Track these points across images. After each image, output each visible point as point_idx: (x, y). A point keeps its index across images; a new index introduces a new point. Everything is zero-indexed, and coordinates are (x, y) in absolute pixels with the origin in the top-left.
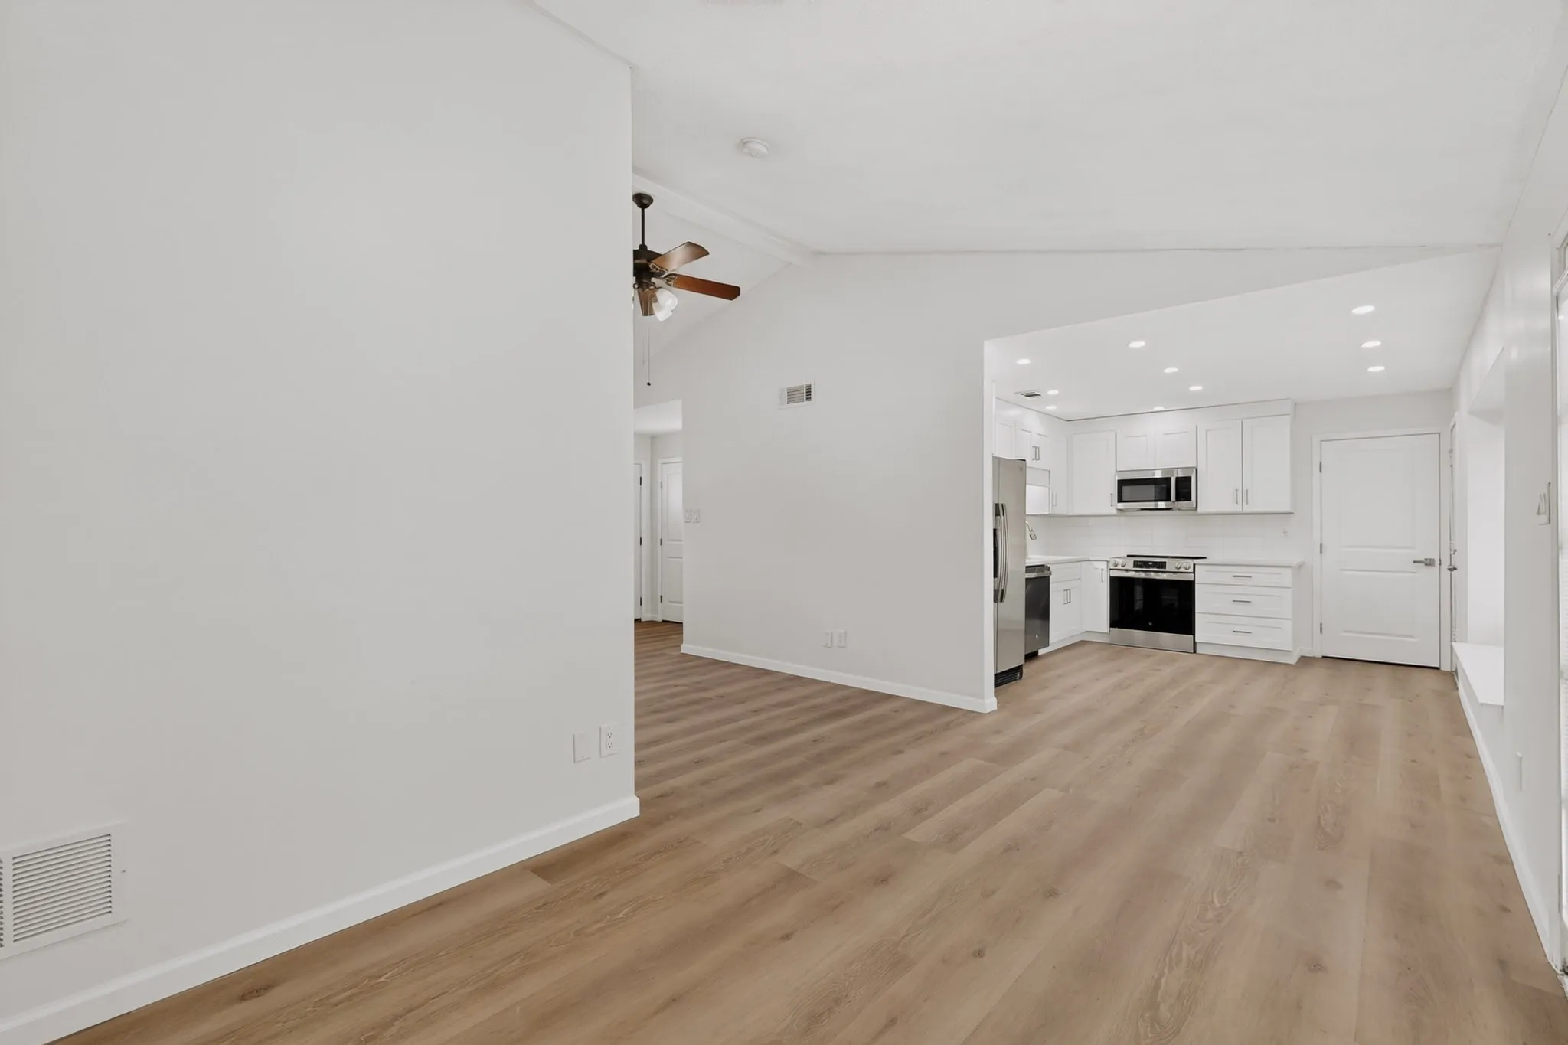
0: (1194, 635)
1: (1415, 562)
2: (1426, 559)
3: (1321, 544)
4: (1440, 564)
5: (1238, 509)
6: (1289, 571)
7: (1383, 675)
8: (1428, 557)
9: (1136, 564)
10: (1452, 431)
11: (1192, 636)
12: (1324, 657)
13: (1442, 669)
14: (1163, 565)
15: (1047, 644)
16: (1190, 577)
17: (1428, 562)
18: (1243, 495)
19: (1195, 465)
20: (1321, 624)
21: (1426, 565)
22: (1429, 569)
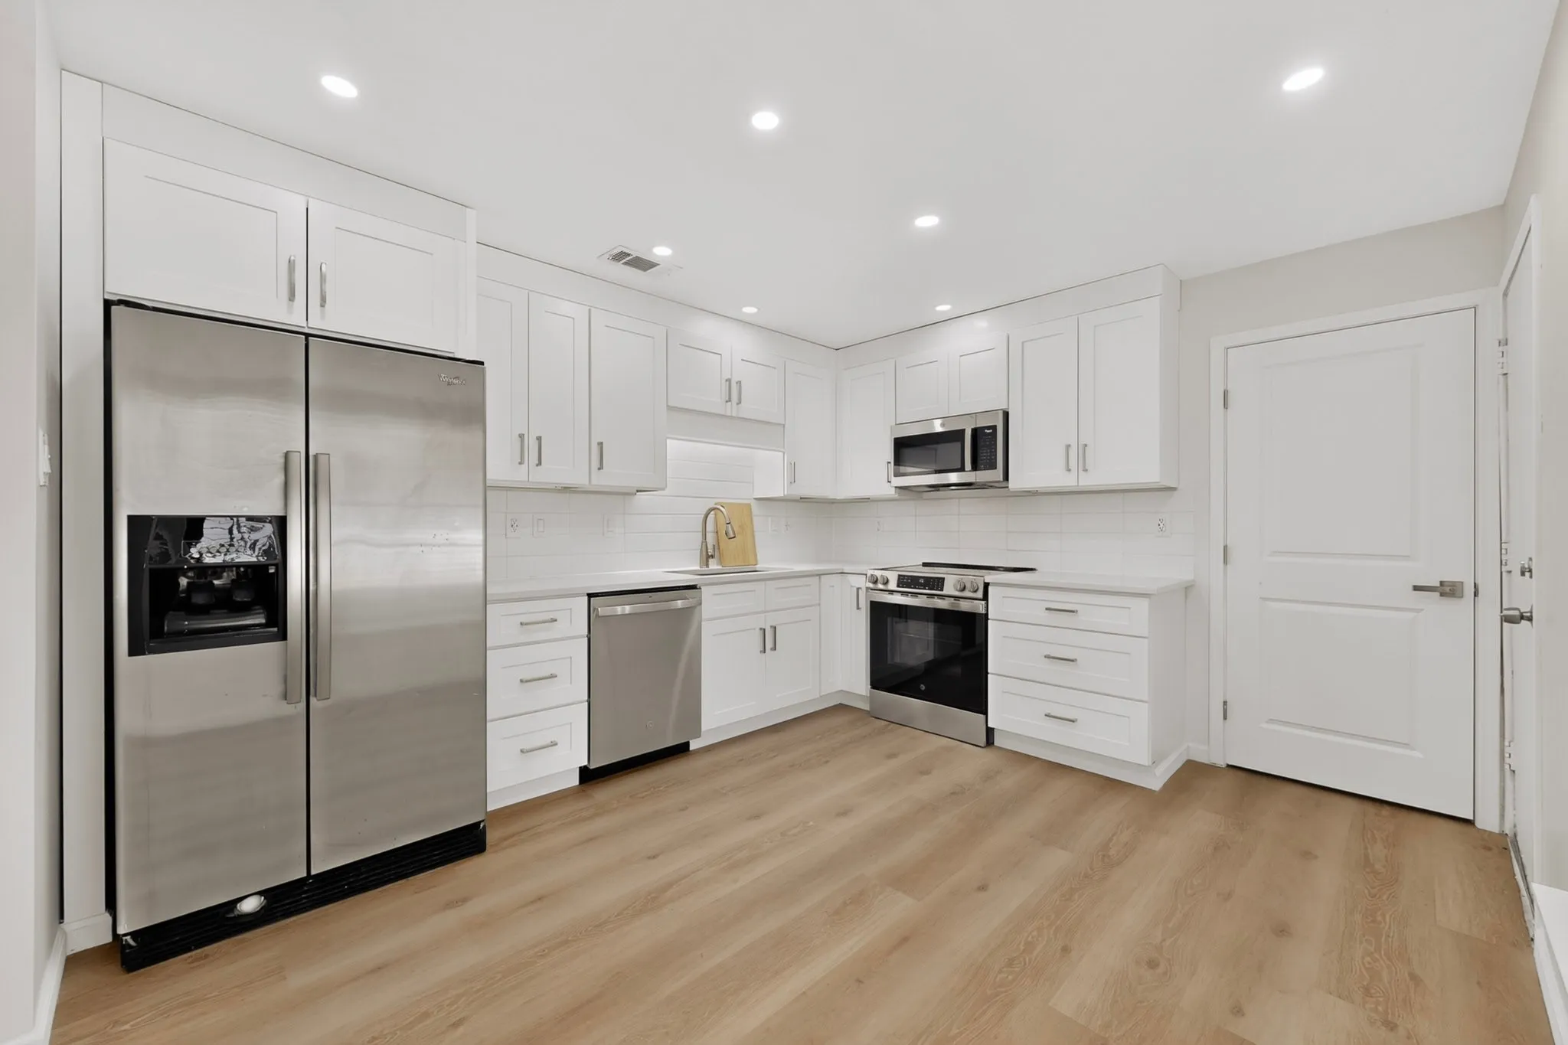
0: (985, 713)
1: (1416, 588)
2: (1442, 583)
3: (1225, 548)
4: (1476, 594)
5: (1069, 481)
6: (1144, 603)
7: (1342, 819)
8: (1448, 578)
9: (903, 581)
10: (1505, 294)
11: (982, 716)
12: (1229, 766)
13: (1479, 824)
14: (938, 583)
15: (698, 734)
16: (979, 607)
17: (1447, 589)
18: (1079, 455)
19: (1004, 407)
20: (1225, 703)
21: (1442, 595)
22: (1449, 604)
